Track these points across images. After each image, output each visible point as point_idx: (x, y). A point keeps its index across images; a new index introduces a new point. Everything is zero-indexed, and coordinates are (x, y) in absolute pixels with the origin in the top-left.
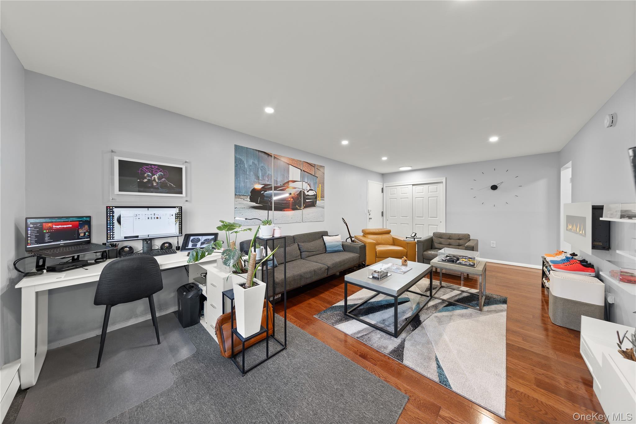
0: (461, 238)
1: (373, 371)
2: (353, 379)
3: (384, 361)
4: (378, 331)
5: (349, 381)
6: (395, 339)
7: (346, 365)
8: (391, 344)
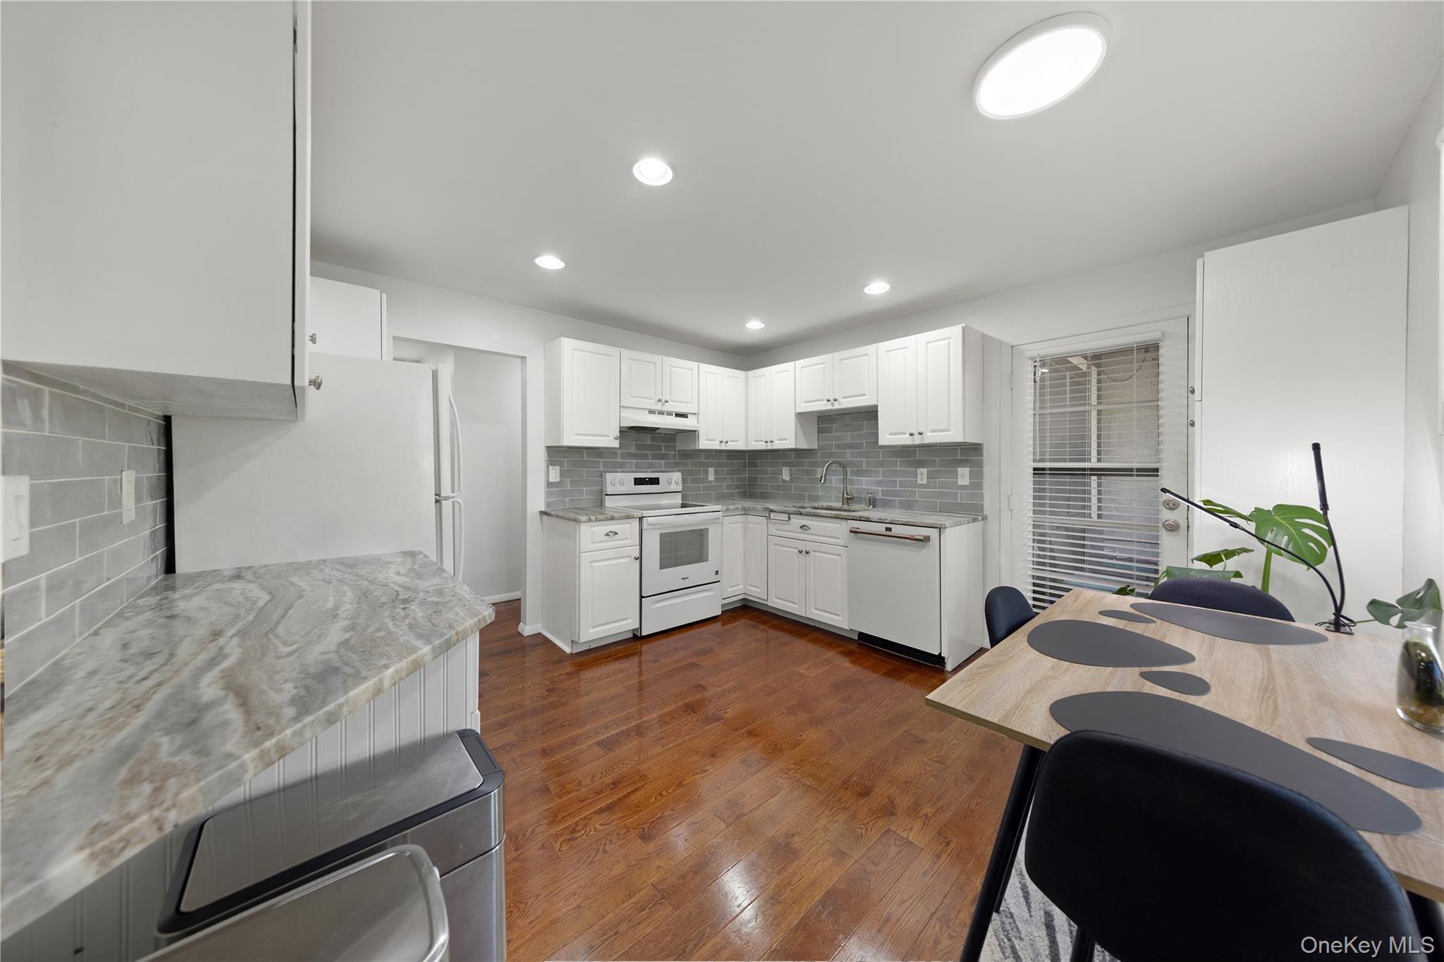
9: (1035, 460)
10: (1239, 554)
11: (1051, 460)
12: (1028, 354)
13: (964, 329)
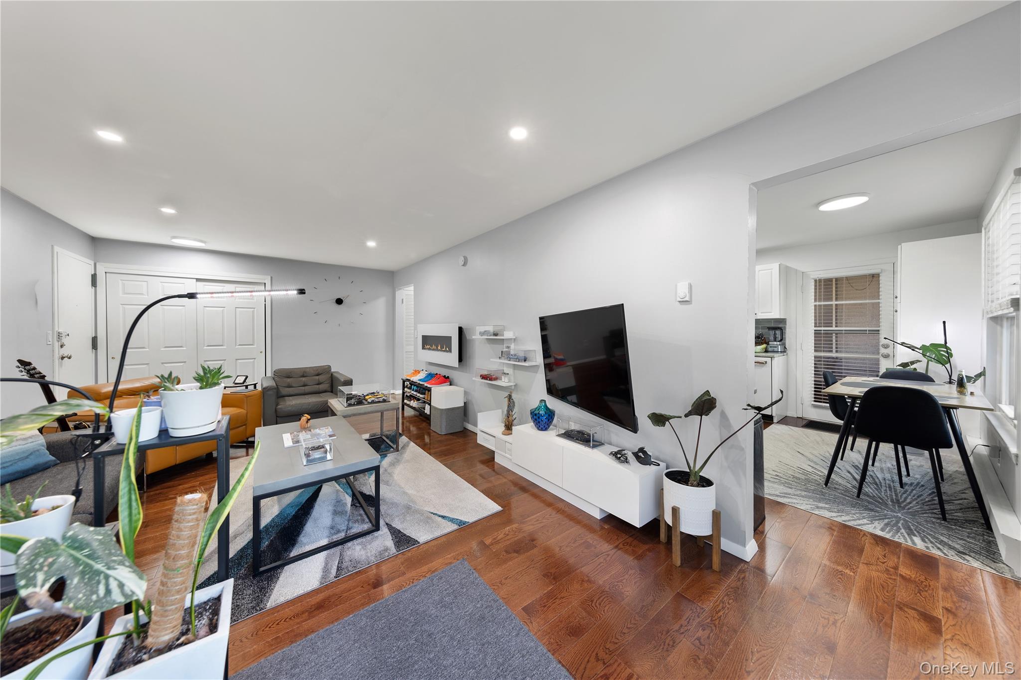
0: (321, 373)
1: (412, 580)
2: (412, 610)
3: (405, 561)
4: (350, 544)
5: (412, 618)
6: (379, 532)
7: (380, 612)
8: (383, 541)
9: (815, 327)
10: (916, 363)
11: (824, 327)
12: (812, 277)
13: (779, 265)
